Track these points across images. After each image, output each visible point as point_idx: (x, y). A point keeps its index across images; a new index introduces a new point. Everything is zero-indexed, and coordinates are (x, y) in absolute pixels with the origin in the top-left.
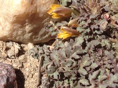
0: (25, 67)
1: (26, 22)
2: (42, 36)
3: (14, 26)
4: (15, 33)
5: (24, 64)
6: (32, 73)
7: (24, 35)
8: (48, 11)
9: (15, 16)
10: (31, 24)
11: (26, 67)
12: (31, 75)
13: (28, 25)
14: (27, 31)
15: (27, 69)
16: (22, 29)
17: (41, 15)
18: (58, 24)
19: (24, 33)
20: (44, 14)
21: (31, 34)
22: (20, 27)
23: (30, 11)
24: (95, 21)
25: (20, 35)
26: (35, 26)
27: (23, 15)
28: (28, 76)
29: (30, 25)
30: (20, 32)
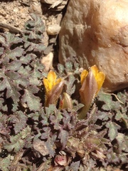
0: (21, 8)
1: (88, 25)
2: (67, 51)
3: (87, 4)
4: (77, 4)
5: (27, 8)
6: (7, 16)
7: (72, 19)
8: (97, 66)
9: (99, 7)
10: (85, 33)
11: (19, 10)
12: (5, 13)
13: (84, 28)
14: (77, 27)
15: (16, 10)
16: (81, 17)
17: (93, 53)
18: (72, 79)
19: (75, 20)
20: (94, 60)
21: (72, 32)
22: (84, 15)
23: (101, 34)
24: (56, 136)
25: (73, 12)
26: (81, 40)
27: (98, 20)
28: (4, 8)
29: (83, 32)
30: (77, 13)
